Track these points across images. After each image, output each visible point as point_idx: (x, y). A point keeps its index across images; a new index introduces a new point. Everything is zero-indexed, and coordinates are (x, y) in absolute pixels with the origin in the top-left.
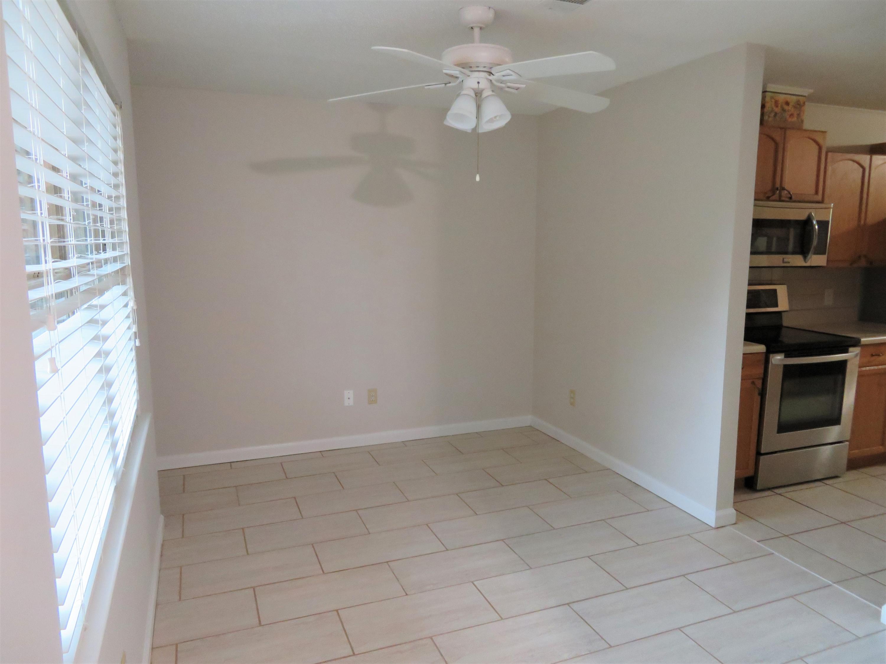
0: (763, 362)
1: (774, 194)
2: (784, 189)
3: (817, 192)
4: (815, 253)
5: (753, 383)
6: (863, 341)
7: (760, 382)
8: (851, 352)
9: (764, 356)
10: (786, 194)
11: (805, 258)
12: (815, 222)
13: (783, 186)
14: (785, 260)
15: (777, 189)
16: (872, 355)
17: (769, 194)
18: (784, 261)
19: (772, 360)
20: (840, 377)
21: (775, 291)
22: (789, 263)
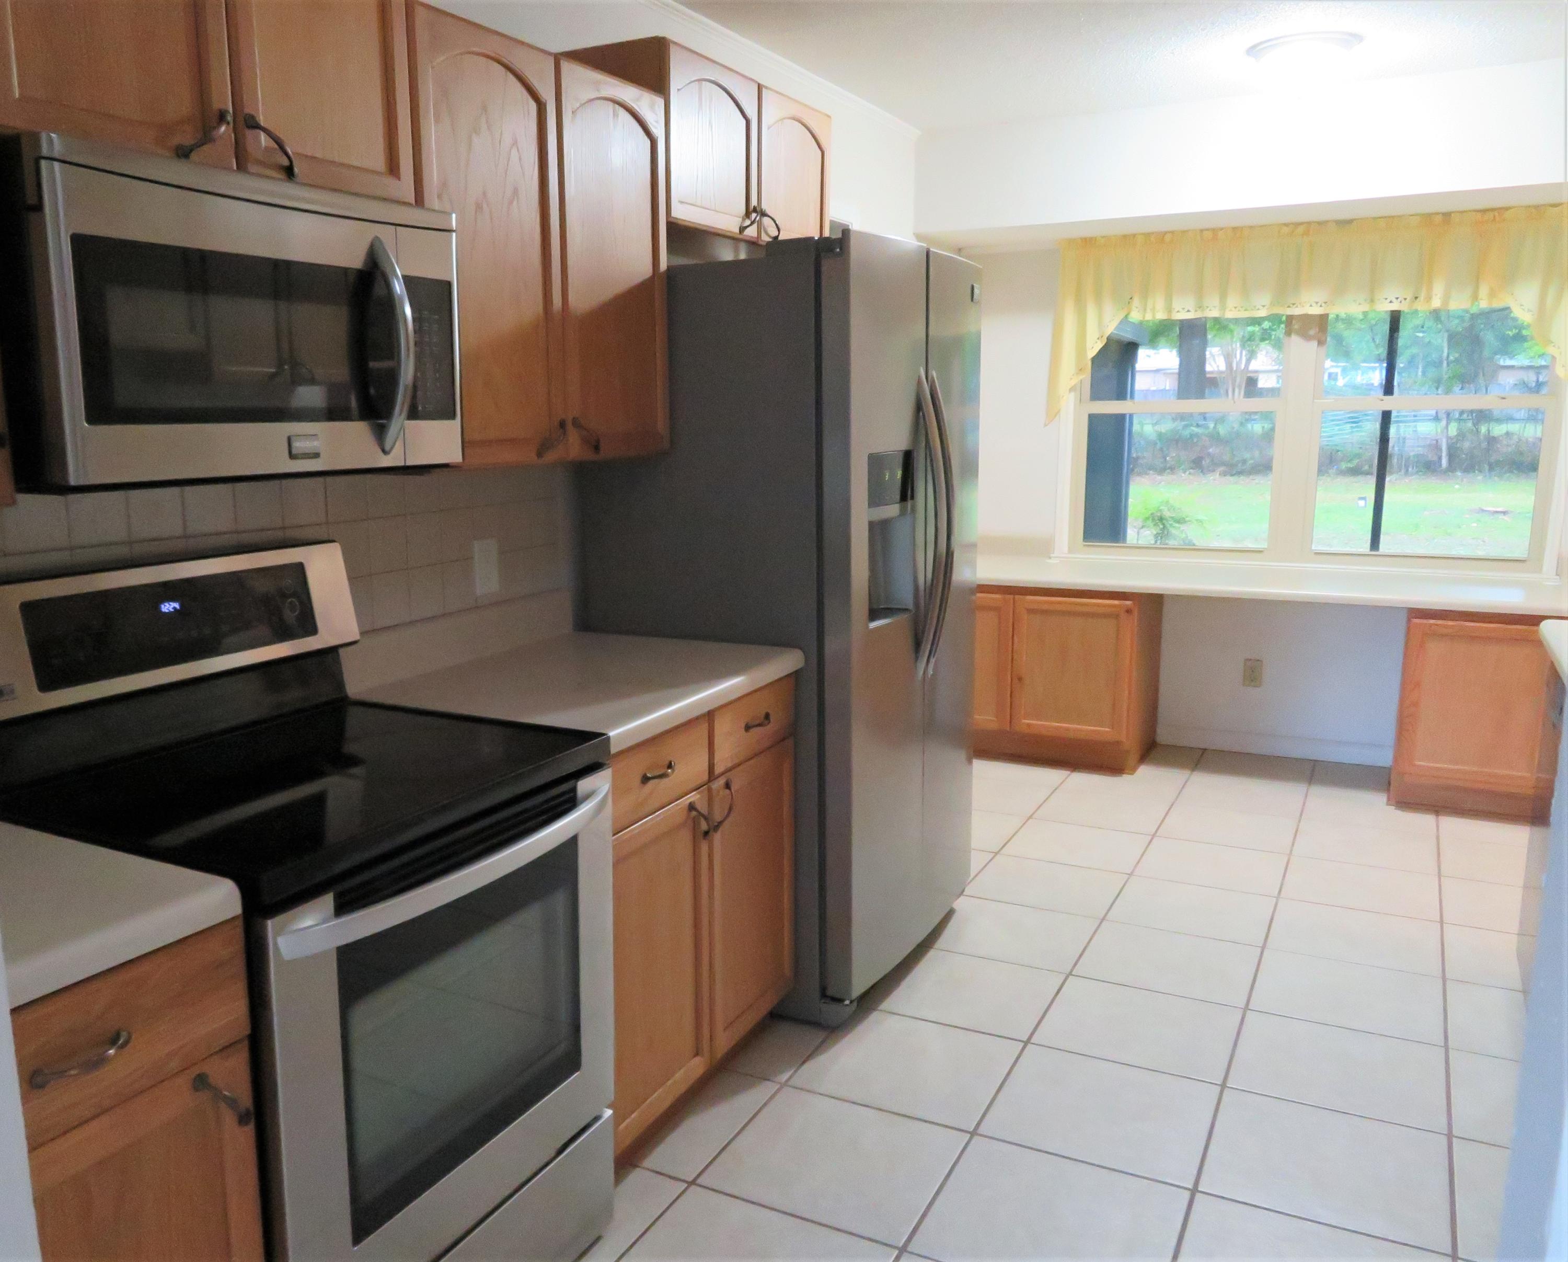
0: (239, 966)
1: (206, 137)
2: (253, 124)
3: (393, 169)
4: (413, 414)
5: (201, 1082)
6: (613, 736)
7: (239, 1063)
8: (587, 797)
9: (238, 931)
10: (267, 149)
11: (380, 432)
12: (398, 287)
13: (247, 110)
14: (300, 445)
15: (222, 117)
16: (645, 779)
17: (186, 138)
18: (294, 451)
19: (275, 944)
20: (559, 900)
21: (299, 569)
22: (316, 455)
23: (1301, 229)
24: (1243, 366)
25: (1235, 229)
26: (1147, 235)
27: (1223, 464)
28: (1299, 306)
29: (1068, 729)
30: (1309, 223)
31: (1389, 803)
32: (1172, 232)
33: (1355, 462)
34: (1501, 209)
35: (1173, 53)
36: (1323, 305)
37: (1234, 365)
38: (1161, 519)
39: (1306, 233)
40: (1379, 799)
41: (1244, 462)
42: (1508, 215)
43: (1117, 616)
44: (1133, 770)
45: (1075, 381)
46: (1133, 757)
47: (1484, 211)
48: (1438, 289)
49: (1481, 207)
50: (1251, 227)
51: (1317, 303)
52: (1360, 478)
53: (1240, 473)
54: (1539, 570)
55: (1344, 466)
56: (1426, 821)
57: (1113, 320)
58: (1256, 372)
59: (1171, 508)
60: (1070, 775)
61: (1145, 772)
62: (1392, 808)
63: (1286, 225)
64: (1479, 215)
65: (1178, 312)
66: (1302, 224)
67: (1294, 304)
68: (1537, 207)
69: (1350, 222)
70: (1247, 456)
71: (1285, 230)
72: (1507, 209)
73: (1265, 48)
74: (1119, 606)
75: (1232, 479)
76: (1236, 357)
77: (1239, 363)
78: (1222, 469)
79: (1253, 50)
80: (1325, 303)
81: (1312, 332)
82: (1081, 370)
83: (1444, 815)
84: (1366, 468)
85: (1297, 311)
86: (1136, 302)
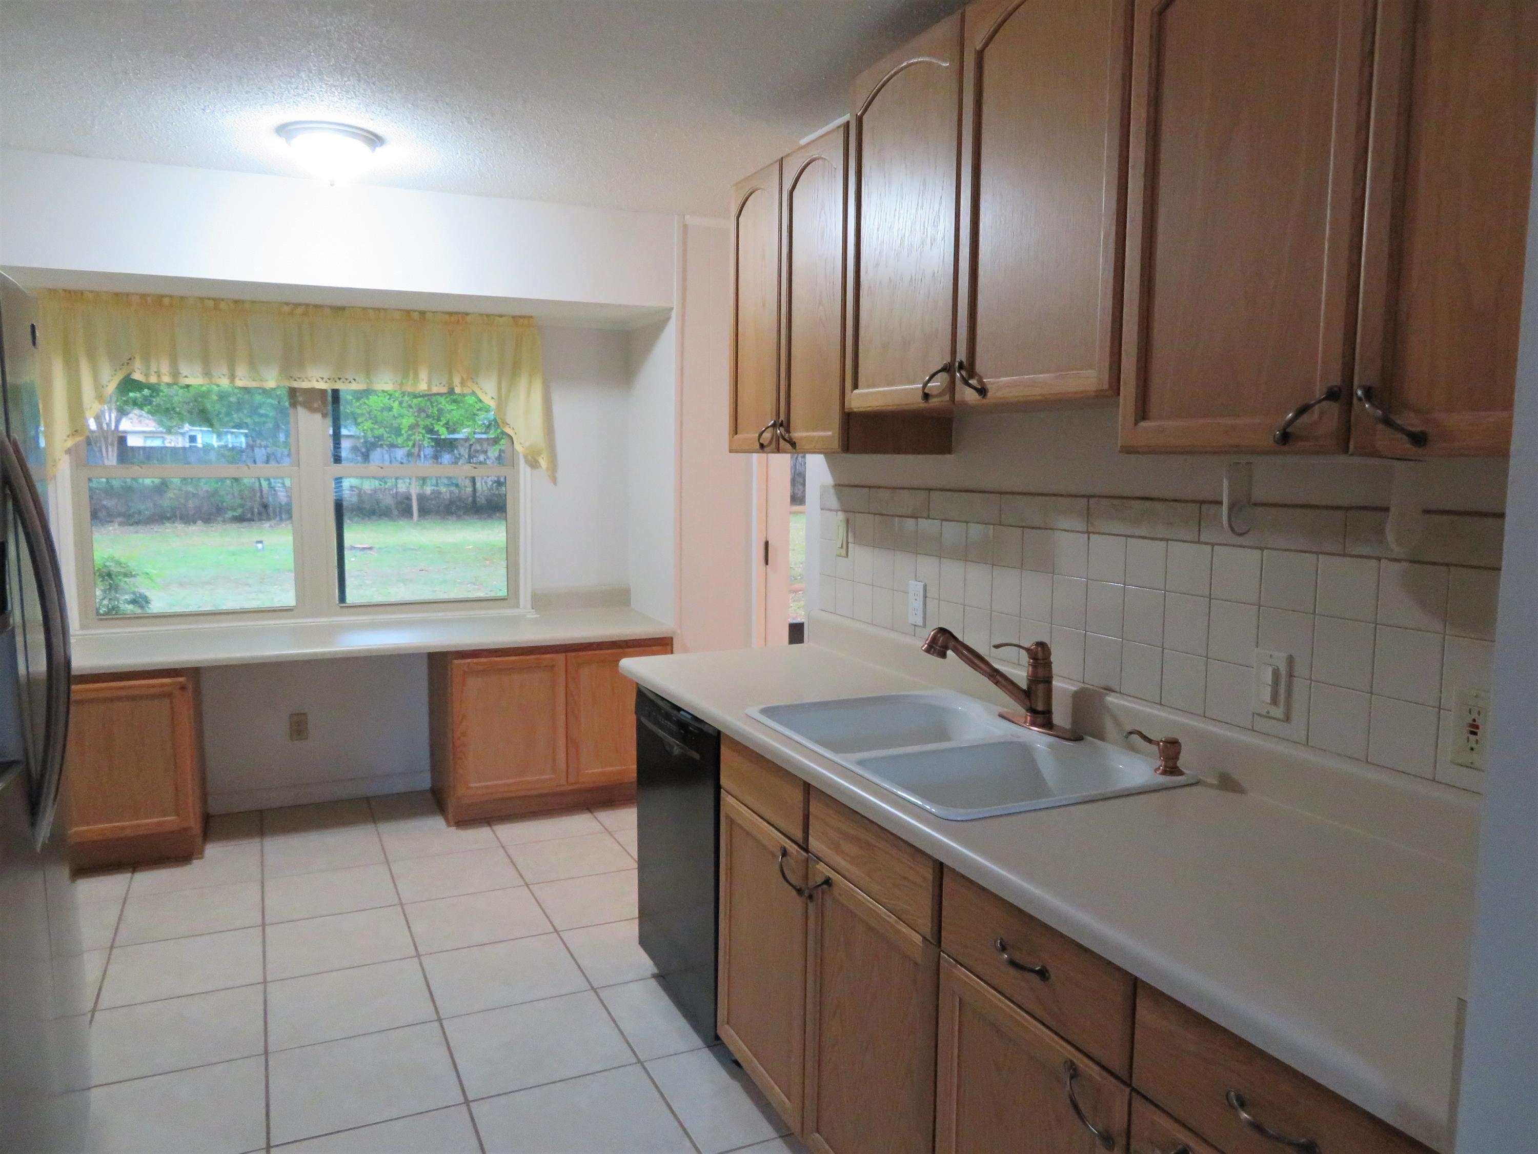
23: (300, 310)
24: (113, 427)
25: (236, 302)
26: (143, 296)
27: (120, 515)
28: (305, 380)
29: (123, 828)
30: (308, 305)
31: (449, 824)
32: (171, 297)
33: (240, 511)
34: (463, 313)
35: (204, 110)
36: (328, 381)
37: (105, 426)
38: (109, 575)
39: (305, 314)
40: (437, 823)
41: (140, 513)
42: (469, 318)
43: (169, 695)
44: (200, 854)
45: (70, 443)
46: (199, 839)
47: (451, 314)
48: (424, 375)
49: (451, 310)
50: (253, 302)
51: (322, 379)
52: (245, 524)
53: (137, 523)
54: (517, 605)
55: (230, 514)
56: (482, 834)
57: (112, 380)
58: (125, 432)
59: (119, 563)
60: (132, 878)
61: (212, 850)
62: (453, 829)
63: (287, 304)
64: (447, 316)
65: (186, 377)
66: (300, 305)
67: (299, 378)
68: (488, 316)
69: (343, 308)
70: (143, 507)
71: (286, 309)
72: (467, 314)
73: (298, 129)
74: (171, 684)
75: (131, 528)
76: (105, 419)
77: (108, 425)
78: (120, 519)
79: (283, 130)
80: (329, 379)
81: (316, 405)
82: (76, 431)
83: (496, 825)
84: (249, 515)
85: (305, 385)
86: (138, 364)
